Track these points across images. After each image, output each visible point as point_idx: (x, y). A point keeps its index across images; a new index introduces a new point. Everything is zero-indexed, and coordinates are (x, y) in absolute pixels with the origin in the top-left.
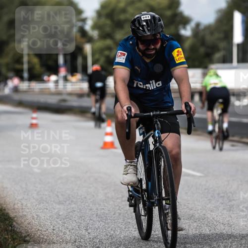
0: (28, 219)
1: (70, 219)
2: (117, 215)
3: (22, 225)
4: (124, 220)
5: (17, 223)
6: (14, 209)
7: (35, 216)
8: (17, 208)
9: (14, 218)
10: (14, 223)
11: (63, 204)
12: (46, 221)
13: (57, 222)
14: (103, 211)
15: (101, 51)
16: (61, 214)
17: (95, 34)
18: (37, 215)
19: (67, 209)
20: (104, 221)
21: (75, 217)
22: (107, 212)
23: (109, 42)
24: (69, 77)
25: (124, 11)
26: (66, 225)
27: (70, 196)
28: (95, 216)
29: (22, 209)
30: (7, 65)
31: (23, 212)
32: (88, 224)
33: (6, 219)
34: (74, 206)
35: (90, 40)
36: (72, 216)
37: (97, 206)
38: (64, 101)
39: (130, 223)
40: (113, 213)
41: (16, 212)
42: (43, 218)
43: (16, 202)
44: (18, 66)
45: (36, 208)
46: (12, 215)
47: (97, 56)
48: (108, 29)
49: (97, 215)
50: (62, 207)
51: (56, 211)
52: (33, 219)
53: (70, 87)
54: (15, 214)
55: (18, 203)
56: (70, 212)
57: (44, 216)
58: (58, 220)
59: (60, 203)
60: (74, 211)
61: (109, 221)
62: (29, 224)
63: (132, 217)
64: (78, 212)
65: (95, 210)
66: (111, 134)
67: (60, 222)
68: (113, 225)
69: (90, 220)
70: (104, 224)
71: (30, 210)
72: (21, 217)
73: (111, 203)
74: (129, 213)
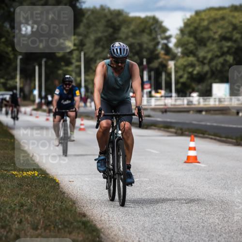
0: (114, 231)
1: (156, 232)
2: (201, 227)
3: (109, 237)
4: (207, 233)
5: (104, 234)
6: (101, 221)
7: (122, 228)
8: (104, 220)
9: (101, 229)
10: (102, 235)
11: (148, 216)
12: (131, 233)
13: (142, 234)
14: (186, 224)
16: (146, 226)
17: (179, 51)
18: (123, 227)
19: (152, 222)
20: (188, 233)
21: (160, 229)
22: (191, 225)
23: (191, 59)
24: (153, 93)
25: (207, 29)
26: (151, 237)
28: (179, 228)
29: (109, 220)
31: (109, 224)
32: (172, 236)
33: (93, 231)
34: (158, 218)
35: (174, 57)
36: (156, 228)
37: (181, 218)
38: (149, 116)
39: (213, 235)
40: (197, 226)
41: (103, 224)
42: (129, 229)
43: (103, 214)
45: (122, 220)
46: (99, 226)
47: (181, 73)
48: (191, 47)
50: (147, 219)
51: (141, 223)
52: (120, 230)
53: (154, 103)
54: (102, 226)
55: (105, 215)
56: (155, 224)
58: (143, 232)
59: (145, 215)
60: (159, 223)
61: (193, 233)
62: (115, 235)
63: (215, 231)
64: (163, 225)
65: (179, 222)
66: (194, 149)
67: (146, 234)
68: (197, 238)
69: (175, 232)
70: (187, 236)
71: (116, 222)
72: (108, 228)
73: (195, 216)
74: (212, 226)
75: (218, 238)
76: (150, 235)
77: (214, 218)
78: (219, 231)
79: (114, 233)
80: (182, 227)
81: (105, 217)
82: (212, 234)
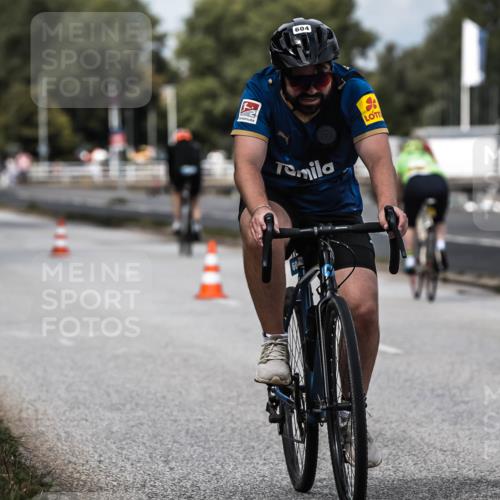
0: (47, 441)
1: (134, 441)
2: (229, 431)
3: (36, 453)
4: (242, 443)
5: (26, 449)
6: (20, 420)
7: (63, 435)
8: (27, 419)
9: (21, 437)
10: (21, 449)
11: (118, 409)
12: (85, 445)
13: (106, 445)
14: (199, 424)
15: (196, 100)
16: (115, 429)
17: (183, 66)
18: (66, 432)
19: (128, 421)
20: (202, 444)
21: (143, 437)
22: (207, 426)
23: (210, 83)
24: (132, 154)
25: (241, 19)
26: (124, 452)
27: (134, 394)
28: (183, 433)
29: (37, 420)
30: (6, 128)
31: (38, 426)
32: (170, 450)
33: (4, 441)
34: (140, 413)
35: (173, 78)
36: (136, 435)
37: (188, 414)
38: (121, 201)
39: (253, 447)
40: (220, 428)
41: (24, 426)
42: (79, 438)
43: (25, 405)
44: (27, 132)
45: (64, 418)
46: (16, 432)
47: (187, 112)
48: (208, 57)
49: (187, 432)
50: (116, 415)
51: (105, 424)
52: (59, 439)
53: (132, 174)
54: (22, 431)
55: (28, 408)
56: (133, 426)
57: (81, 435)
58: (109, 442)
59: (113, 408)
60: (142, 424)
61: (212, 443)
62: (50, 450)
63: (258, 437)
64: (150, 427)
65: (183, 422)
66: (215, 269)
67: (113, 446)
68: (220, 453)
69: (175, 442)
70: (201, 450)
71: (52, 423)
72: (35, 435)
73: (217, 407)
74: (252, 428)
75: (264, 452)
76: (123, 449)
77: (255, 411)
78: (267, 439)
79: (47, 445)
80: (190, 431)
81: (30, 411)
82: (253, 444)
